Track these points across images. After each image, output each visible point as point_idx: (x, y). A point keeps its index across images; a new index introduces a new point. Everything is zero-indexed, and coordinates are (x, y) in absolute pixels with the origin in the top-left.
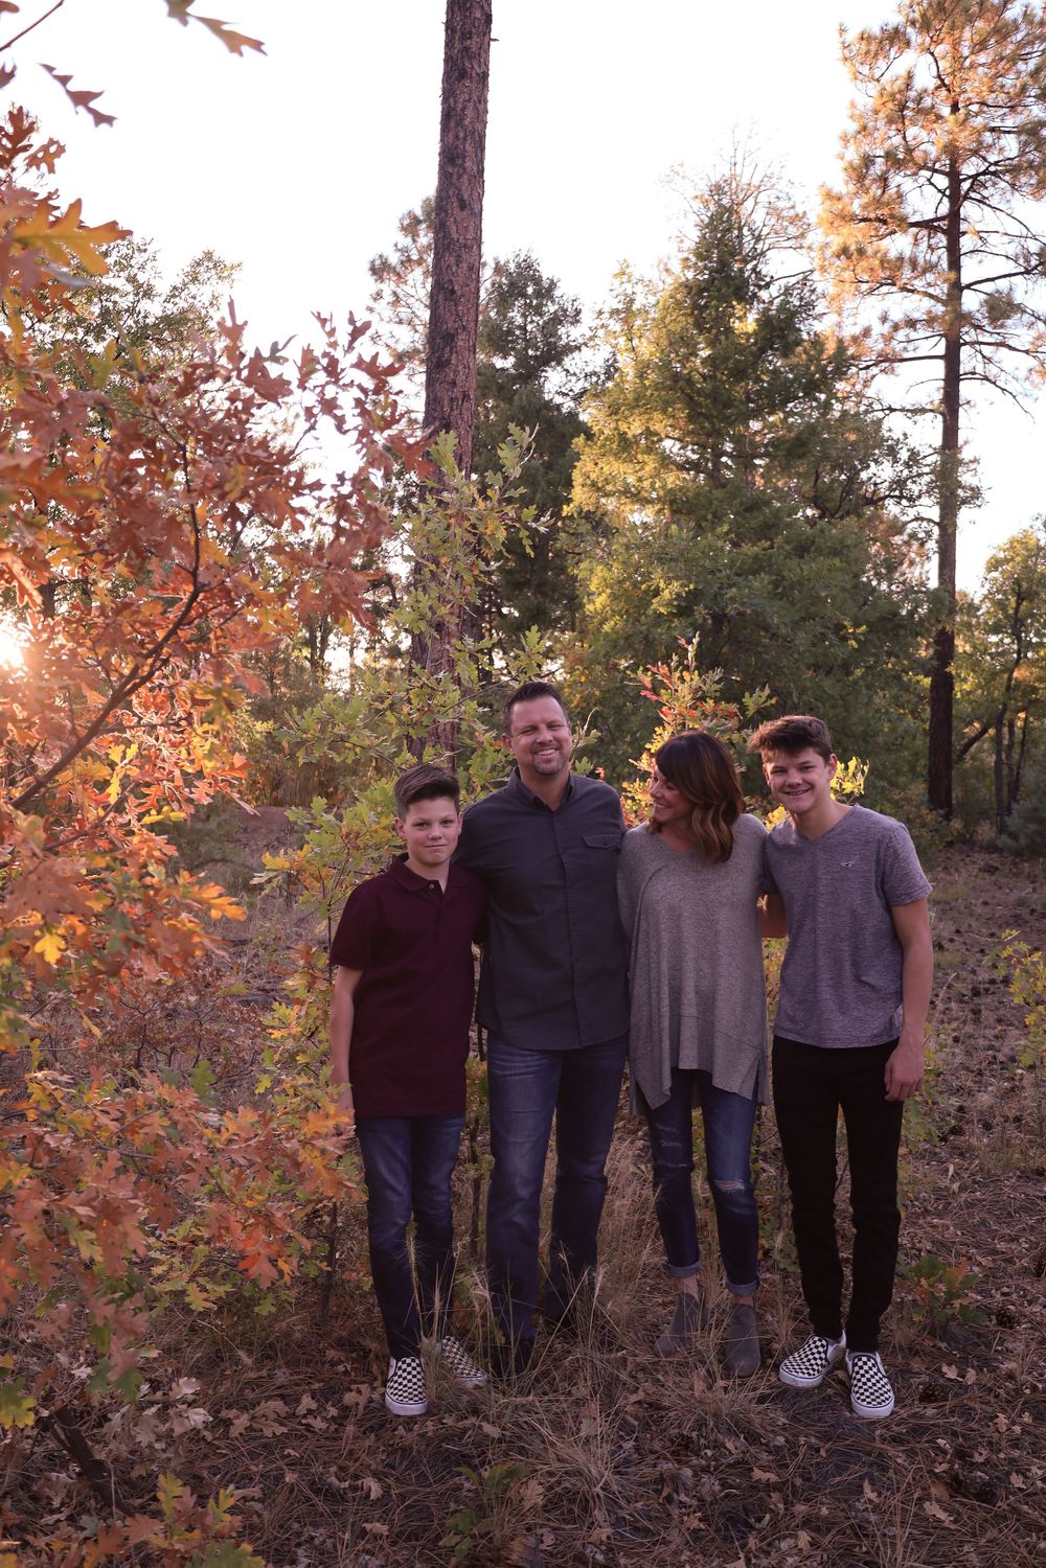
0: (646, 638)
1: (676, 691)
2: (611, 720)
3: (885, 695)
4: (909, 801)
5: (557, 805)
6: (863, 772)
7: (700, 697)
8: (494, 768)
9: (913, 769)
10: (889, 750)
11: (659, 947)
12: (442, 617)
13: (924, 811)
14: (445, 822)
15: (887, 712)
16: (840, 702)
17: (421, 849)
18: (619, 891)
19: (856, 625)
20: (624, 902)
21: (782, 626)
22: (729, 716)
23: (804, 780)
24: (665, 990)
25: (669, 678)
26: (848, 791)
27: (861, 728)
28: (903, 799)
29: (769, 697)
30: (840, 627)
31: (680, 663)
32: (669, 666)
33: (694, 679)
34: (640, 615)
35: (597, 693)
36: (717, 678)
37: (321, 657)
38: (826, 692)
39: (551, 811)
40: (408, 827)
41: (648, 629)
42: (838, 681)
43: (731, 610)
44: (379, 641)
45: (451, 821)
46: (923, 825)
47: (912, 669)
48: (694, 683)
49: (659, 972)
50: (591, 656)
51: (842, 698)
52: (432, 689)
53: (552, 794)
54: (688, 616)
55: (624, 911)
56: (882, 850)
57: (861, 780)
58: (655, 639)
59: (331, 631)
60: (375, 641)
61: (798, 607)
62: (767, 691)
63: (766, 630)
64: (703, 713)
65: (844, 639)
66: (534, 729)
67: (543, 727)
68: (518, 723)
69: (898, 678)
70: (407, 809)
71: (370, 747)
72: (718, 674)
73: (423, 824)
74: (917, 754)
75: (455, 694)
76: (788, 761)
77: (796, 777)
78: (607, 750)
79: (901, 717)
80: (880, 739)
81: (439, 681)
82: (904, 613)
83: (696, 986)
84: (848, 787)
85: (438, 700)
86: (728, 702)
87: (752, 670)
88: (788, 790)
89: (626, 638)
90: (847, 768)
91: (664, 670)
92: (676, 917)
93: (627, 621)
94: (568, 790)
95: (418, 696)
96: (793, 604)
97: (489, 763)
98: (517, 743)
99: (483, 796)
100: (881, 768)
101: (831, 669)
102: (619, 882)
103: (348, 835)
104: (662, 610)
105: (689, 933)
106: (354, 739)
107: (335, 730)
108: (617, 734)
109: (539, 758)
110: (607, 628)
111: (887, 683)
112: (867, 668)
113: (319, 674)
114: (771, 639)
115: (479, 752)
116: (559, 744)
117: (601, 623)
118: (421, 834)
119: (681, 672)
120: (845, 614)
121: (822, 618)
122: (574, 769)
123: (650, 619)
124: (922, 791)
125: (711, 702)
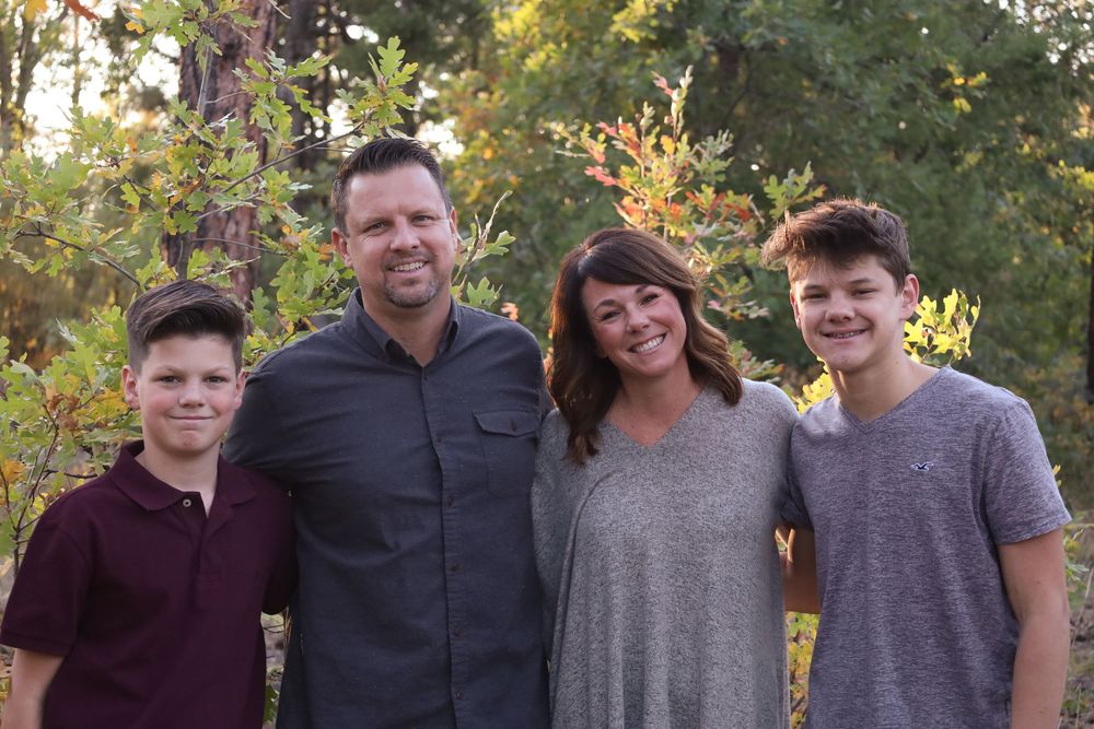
0: (601, 84)
1: (648, 169)
2: (535, 229)
3: (1016, 201)
4: (1054, 386)
5: (429, 360)
6: (970, 318)
7: (689, 182)
8: (318, 292)
9: (1061, 331)
10: (1020, 297)
11: (607, 613)
12: (225, 16)
13: (1079, 403)
14: (212, 379)
15: (1019, 228)
16: (938, 208)
17: (163, 421)
18: (535, 517)
19: (969, 72)
20: (543, 536)
21: (840, 71)
22: (742, 216)
23: (858, 314)
24: (618, 688)
25: (637, 147)
26: (942, 349)
27: (973, 255)
28: (1045, 383)
29: (811, 186)
30: (940, 75)
31: (657, 120)
32: (636, 124)
33: (679, 150)
34: (592, 43)
35: (513, 179)
36: (722, 149)
37: (20, 104)
38: (912, 187)
39: (418, 368)
40: (143, 383)
41: (606, 70)
42: (936, 171)
43: (751, 39)
44: (126, 79)
45: (223, 379)
46: (1077, 428)
47: (1065, 156)
48: (680, 156)
49: (607, 659)
50: (503, 113)
51: (942, 201)
52: (207, 145)
53: (420, 339)
54: (676, 48)
55: (544, 552)
56: (984, 444)
57: (966, 331)
58: (617, 88)
59: (38, 58)
60: (118, 80)
61: (869, 37)
62: (808, 175)
63: (812, 75)
64: (695, 209)
65: (948, 96)
66: (383, 224)
67: (401, 221)
68: (359, 214)
69: (1042, 173)
70: (146, 352)
71: (94, 248)
72: (722, 142)
73: (172, 378)
74: (1069, 305)
75: (249, 159)
76: (834, 277)
77: (841, 305)
78: (528, 279)
79: (1042, 241)
80: (1005, 276)
81: (218, 132)
82: (1054, 59)
83: (671, 682)
84: (943, 343)
85: (219, 166)
86: (737, 193)
87: (786, 145)
88: (829, 328)
89: (566, 84)
90: (941, 308)
91: (628, 132)
92: (637, 558)
93: (568, 52)
94: (450, 330)
95: (181, 157)
96: (860, 30)
97: (310, 282)
98: (357, 247)
99: (295, 340)
100: (1007, 328)
101: (924, 150)
102: (536, 500)
103: (56, 402)
104: (632, 35)
105: (660, 587)
106: (62, 232)
107: (28, 215)
108: (547, 254)
109: (395, 278)
110: (532, 63)
111: (1021, 178)
112: (988, 151)
113: (16, 135)
114: (821, 92)
115: (293, 262)
116: (431, 255)
117: (523, 56)
118: (166, 395)
119: (658, 136)
120: (949, 53)
121: (911, 58)
122: (465, 298)
123: (608, 50)
124: (1077, 369)
125: (709, 191)
